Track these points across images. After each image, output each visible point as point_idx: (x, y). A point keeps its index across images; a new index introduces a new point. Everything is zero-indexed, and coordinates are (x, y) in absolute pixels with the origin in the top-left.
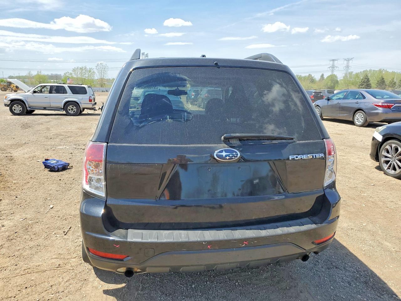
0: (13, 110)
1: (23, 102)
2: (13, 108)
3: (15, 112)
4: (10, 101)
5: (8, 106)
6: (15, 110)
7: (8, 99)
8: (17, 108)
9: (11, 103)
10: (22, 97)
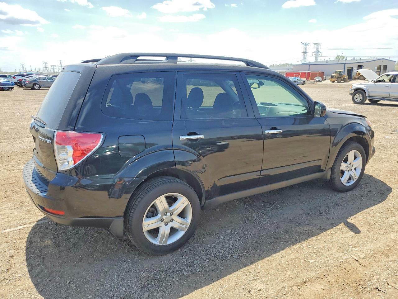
0: (355, 99)
1: (364, 91)
2: (355, 97)
3: (356, 100)
4: (354, 91)
5: (351, 95)
6: (356, 99)
7: (352, 89)
8: (359, 97)
9: (354, 92)
10: (365, 86)
